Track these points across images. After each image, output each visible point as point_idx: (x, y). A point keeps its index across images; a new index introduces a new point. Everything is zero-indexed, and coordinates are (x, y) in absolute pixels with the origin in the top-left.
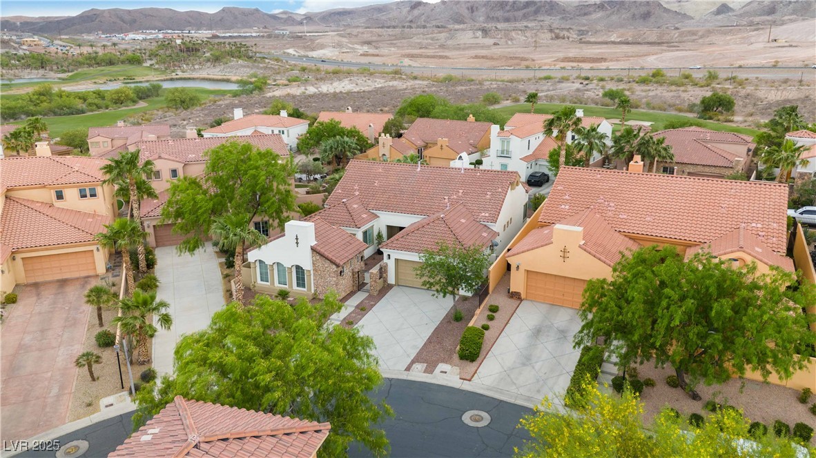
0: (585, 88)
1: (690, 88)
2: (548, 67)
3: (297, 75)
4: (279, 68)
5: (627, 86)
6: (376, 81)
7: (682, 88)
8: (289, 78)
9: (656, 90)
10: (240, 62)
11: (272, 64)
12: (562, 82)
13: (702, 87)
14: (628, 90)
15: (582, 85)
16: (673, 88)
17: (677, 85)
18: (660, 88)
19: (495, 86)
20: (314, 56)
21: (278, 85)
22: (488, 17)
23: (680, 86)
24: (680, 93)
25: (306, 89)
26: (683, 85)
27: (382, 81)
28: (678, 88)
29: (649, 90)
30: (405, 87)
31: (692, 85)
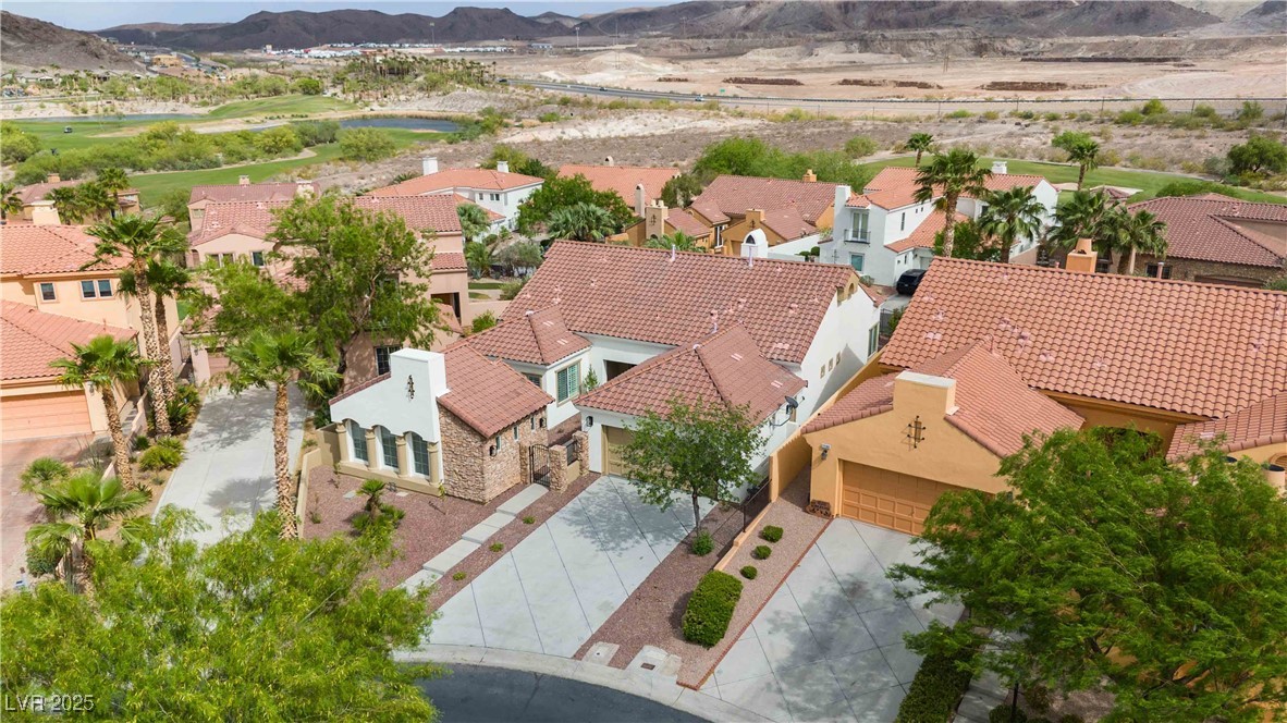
0: (1024, 132)
1: (1209, 132)
2: (965, 99)
3: (555, 111)
4: (528, 101)
5: (1096, 129)
6: (676, 121)
7: (1197, 133)
8: (542, 115)
9: (1149, 135)
10: (470, 90)
11: (518, 94)
12: (986, 122)
13: (1231, 130)
14: (1100, 135)
15: (1019, 127)
16: (1181, 131)
17: (1189, 128)
18: (1155, 132)
19: (870, 128)
20: (586, 82)
21: (522, 126)
22: (872, 20)
23: (1191, 129)
24: (1193, 140)
25: (563, 133)
26: (1197, 126)
27: (687, 120)
28: (1189, 133)
29: (1137, 135)
30: (721, 128)
31: (1213, 128)
